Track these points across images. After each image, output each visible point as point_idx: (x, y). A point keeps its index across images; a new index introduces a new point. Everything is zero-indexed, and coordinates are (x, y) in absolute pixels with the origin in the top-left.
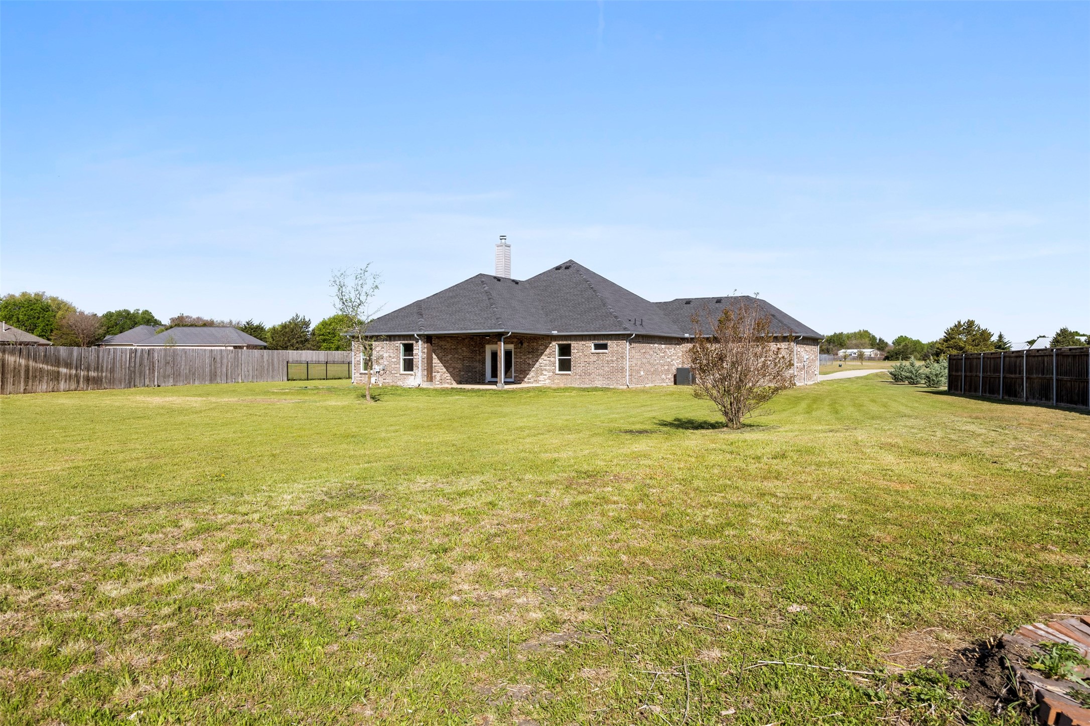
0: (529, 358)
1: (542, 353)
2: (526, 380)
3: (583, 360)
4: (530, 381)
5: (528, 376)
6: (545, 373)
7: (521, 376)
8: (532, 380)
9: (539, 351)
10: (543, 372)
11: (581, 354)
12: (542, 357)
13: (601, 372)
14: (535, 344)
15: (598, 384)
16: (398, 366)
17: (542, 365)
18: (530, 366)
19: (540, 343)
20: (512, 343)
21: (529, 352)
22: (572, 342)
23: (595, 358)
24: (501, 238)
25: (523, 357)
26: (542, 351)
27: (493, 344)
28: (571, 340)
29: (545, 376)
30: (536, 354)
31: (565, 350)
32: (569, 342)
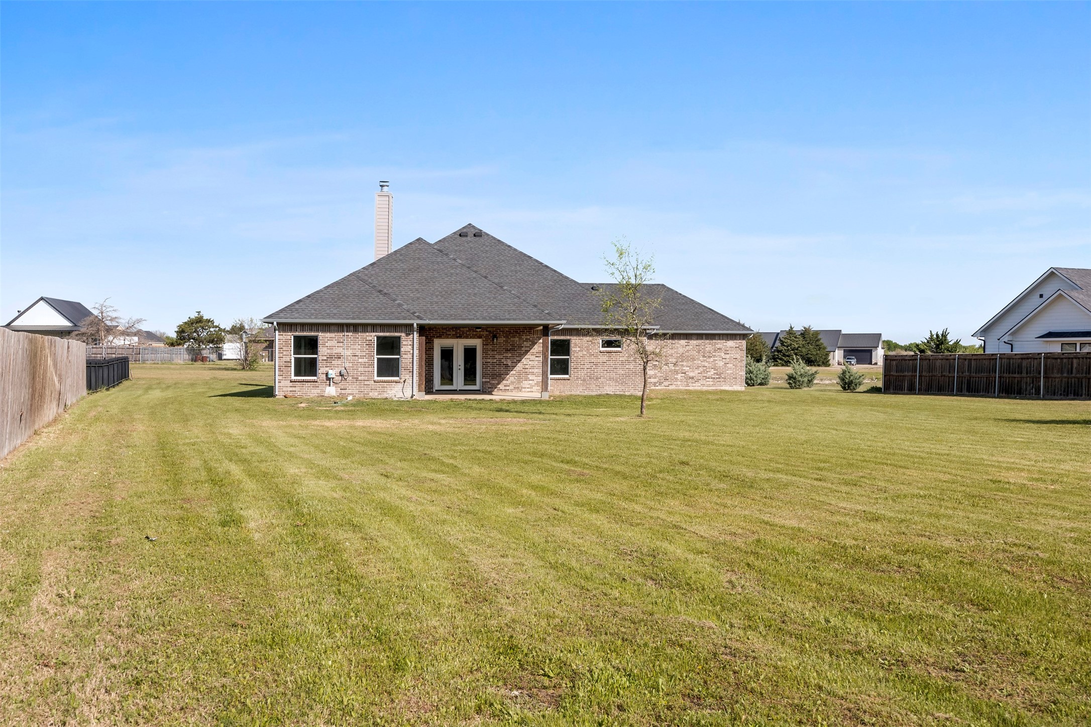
0: (507, 358)
1: (527, 352)
2: (501, 386)
3: (587, 360)
4: (507, 388)
5: (504, 382)
6: (531, 377)
7: (493, 382)
8: (511, 387)
9: (523, 349)
10: (529, 376)
11: (585, 353)
12: (526, 357)
13: (613, 375)
14: (517, 339)
15: (610, 390)
16: (370, 369)
17: (527, 367)
18: (508, 369)
19: (524, 337)
20: (480, 337)
21: (507, 350)
22: (572, 338)
23: (604, 358)
24: (382, 184)
25: (497, 356)
26: (527, 349)
27: (448, 338)
28: (571, 335)
29: (531, 382)
30: (519, 353)
31: (562, 348)
32: (568, 338)
